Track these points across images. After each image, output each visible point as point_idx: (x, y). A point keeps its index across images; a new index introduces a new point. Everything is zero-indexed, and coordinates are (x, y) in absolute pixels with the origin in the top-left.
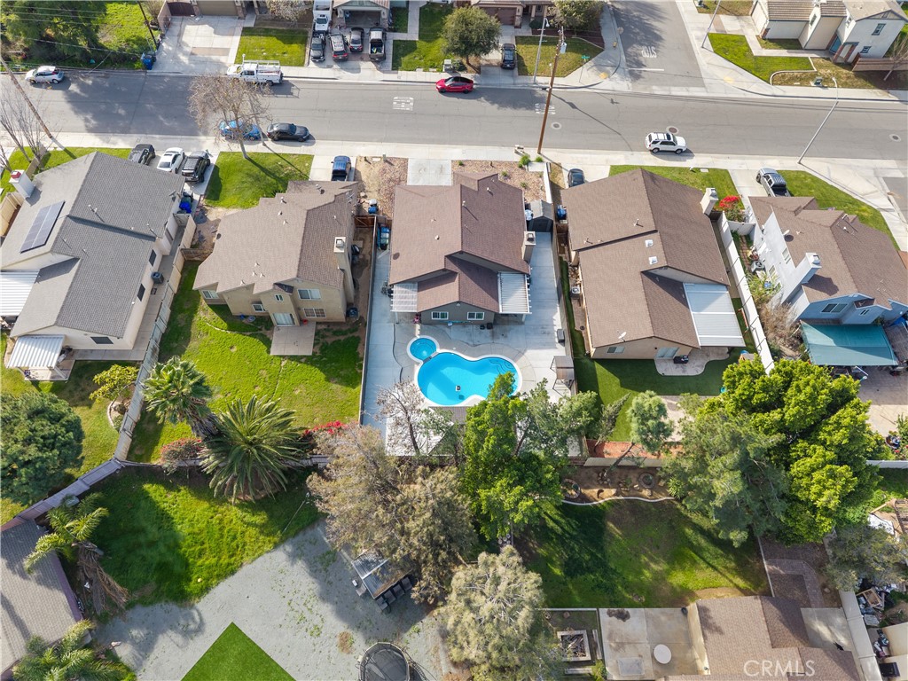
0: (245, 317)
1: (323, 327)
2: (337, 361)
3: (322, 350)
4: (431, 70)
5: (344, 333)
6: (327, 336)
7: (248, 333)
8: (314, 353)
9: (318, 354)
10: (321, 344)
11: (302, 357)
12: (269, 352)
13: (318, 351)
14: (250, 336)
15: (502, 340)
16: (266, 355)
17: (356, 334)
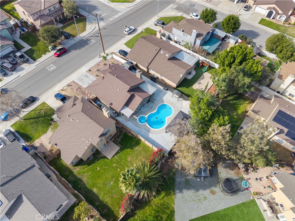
0: (89, 158)
1: (113, 139)
2: (128, 143)
3: (121, 144)
4: (46, 53)
5: (120, 135)
6: (117, 140)
7: (96, 161)
8: (120, 147)
9: (121, 146)
10: (118, 144)
11: (118, 151)
12: (108, 159)
13: (120, 146)
14: (97, 161)
15: (155, 101)
16: (109, 160)
17: (123, 132)
